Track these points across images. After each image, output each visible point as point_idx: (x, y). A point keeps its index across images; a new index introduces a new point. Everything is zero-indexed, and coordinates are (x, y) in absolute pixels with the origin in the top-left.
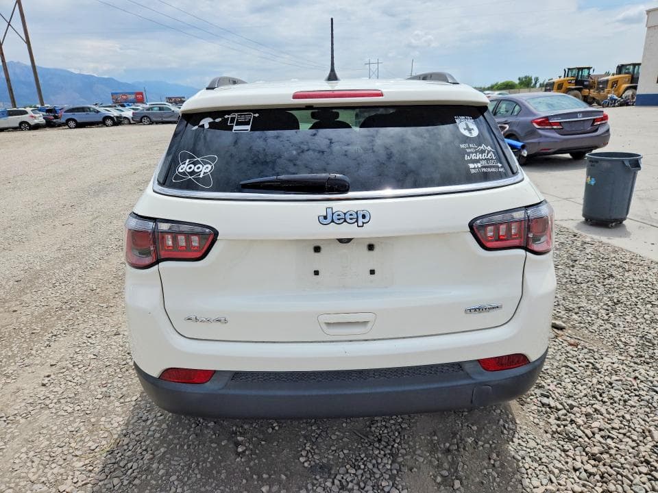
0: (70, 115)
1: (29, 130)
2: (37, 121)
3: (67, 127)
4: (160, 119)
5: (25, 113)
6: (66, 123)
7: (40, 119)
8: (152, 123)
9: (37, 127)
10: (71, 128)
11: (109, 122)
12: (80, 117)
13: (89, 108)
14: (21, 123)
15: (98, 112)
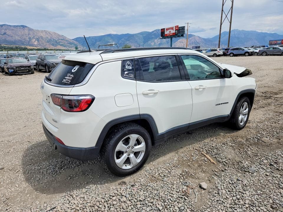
0: (232, 51)
1: (216, 57)
2: (219, 54)
3: (229, 56)
4: (272, 53)
5: (216, 50)
6: (229, 55)
7: (221, 53)
8: (267, 55)
9: (219, 56)
10: (231, 56)
11: (247, 54)
12: (235, 52)
13: (241, 48)
14: (214, 54)
15: (244, 50)
